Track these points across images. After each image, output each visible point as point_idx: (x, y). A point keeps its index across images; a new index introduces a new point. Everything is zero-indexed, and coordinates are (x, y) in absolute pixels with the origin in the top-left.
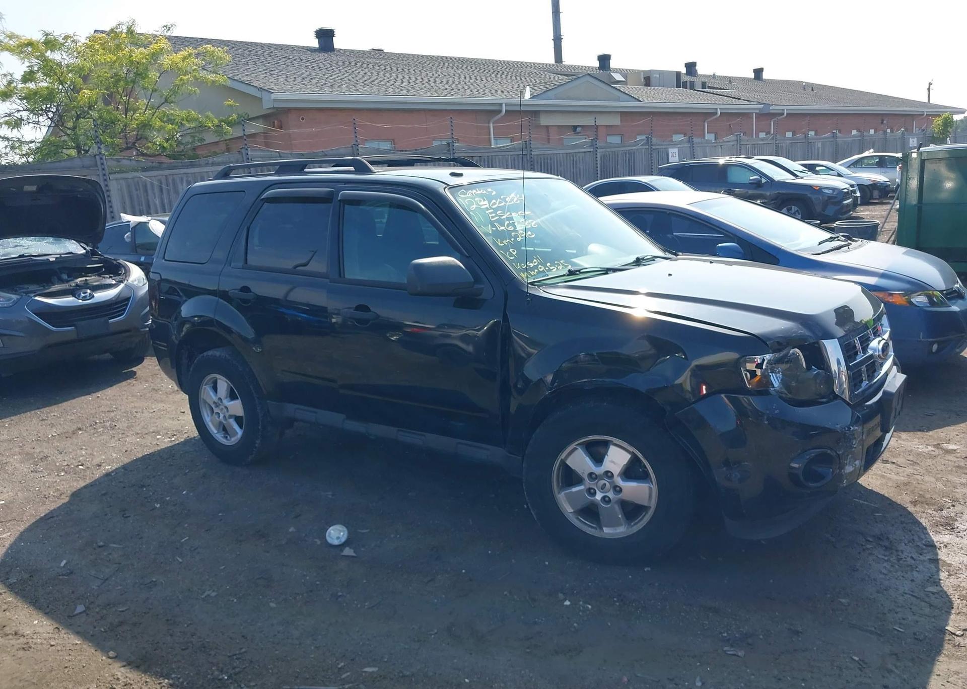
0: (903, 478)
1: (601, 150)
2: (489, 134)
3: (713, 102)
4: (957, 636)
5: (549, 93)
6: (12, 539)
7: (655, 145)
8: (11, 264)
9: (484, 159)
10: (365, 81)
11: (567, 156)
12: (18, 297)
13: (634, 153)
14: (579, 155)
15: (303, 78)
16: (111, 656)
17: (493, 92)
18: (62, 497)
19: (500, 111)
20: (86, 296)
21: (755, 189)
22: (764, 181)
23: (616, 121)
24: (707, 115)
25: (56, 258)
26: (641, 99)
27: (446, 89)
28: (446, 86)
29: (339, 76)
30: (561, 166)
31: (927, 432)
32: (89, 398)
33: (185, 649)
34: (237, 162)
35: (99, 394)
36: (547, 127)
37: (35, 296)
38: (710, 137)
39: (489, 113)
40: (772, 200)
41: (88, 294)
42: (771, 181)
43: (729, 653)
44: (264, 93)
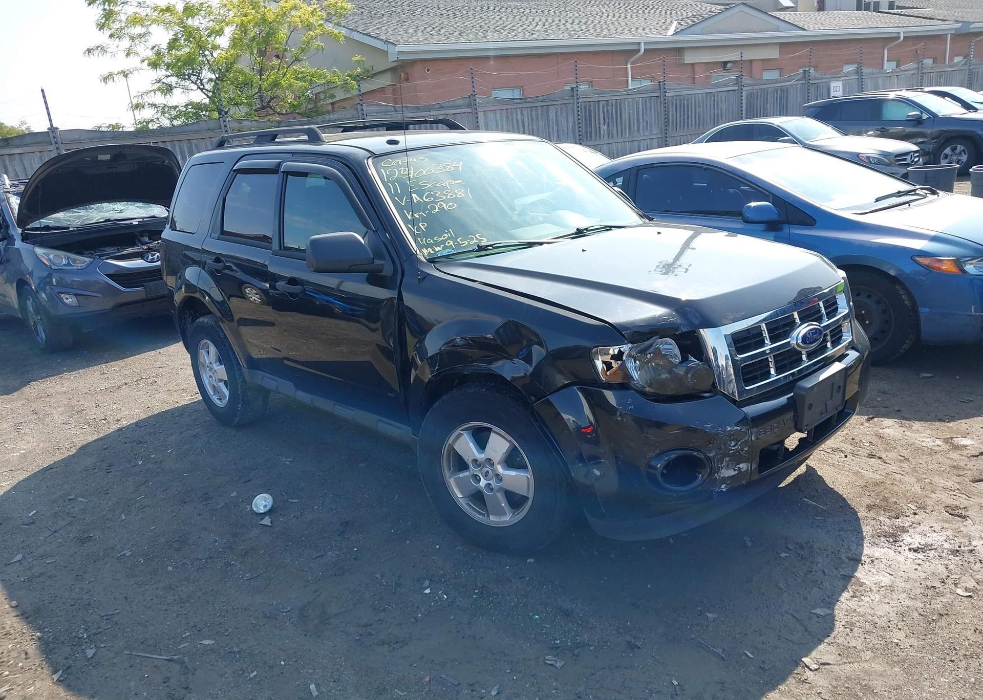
0: (878, 477)
1: (747, 88)
2: (627, 77)
3: (896, 25)
4: (811, 670)
5: (695, 28)
6: (9, 488)
7: (814, 79)
8: (96, 228)
9: (612, 104)
10: (497, 27)
11: (707, 96)
12: (91, 260)
13: (787, 90)
14: (720, 94)
15: (434, 28)
16: (13, 605)
17: (633, 30)
18: (72, 449)
19: (639, 51)
20: (154, 259)
21: (914, 126)
22: (925, 116)
23: (774, 54)
24: (888, 40)
25: (139, 222)
26: (805, 27)
27: (582, 30)
28: (583, 27)
29: (472, 23)
30: (699, 107)
31: (948, 422)
32: (152, 353)
33: (73, 605)
34: (352, 118)
35: (161, 351)
36: (693, 64)
37: (107, 259)
38: (889, 66)
39: (626, 53)
40: (933, 139)
41: (156, 257)
42: (934, 116)
43: (548, 662)
44: (390, 45)
